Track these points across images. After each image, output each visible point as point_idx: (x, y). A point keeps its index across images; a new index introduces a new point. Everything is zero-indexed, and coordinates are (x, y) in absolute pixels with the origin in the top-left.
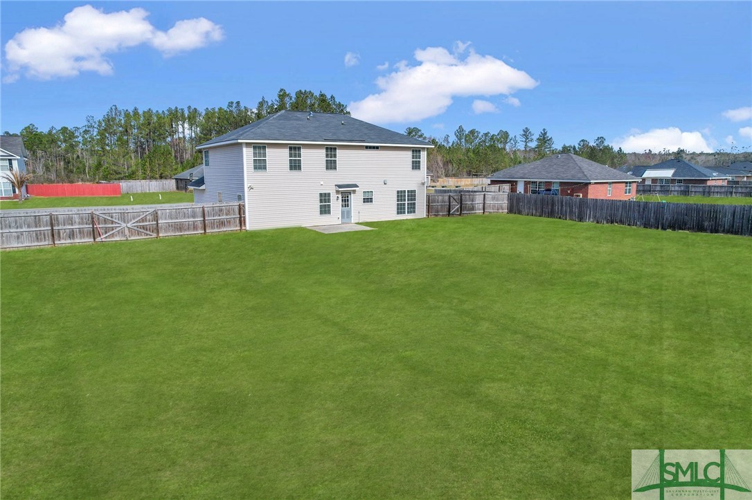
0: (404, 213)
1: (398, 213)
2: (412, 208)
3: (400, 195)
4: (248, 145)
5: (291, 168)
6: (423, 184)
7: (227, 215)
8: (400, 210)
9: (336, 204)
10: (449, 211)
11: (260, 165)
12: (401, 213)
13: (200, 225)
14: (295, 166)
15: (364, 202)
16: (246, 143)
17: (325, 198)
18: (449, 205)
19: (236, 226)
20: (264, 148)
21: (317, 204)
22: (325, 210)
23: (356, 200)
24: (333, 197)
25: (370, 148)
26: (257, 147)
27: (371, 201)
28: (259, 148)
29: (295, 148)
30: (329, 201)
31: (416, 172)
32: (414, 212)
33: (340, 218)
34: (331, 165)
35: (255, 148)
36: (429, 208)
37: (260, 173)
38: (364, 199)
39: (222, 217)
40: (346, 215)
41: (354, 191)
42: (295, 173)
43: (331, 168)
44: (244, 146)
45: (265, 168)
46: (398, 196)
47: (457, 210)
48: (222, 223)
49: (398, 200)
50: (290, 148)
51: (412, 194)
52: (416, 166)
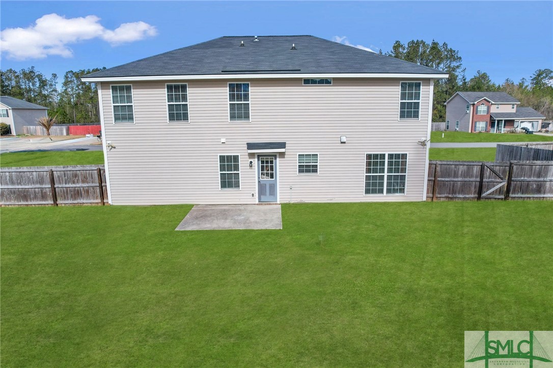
0: (381, 191)
1: (367, 192)
2: (397, 185)
3: (374, 162)
4: (104, 85)
5: (172, 117)
6: (423, 144)
7: (83, 182)
8: (373, 186)
9: (249, 174)
10: (480, 192)
11: (124, 114)
12: (374, 192)
13: (50, 194)
14: (178, 114)
15: (300, 171)
16: (102, 83)
17: (229, 163)
18: (481, 182)
19: (97, 198)
20: (128, 89)
21: (216, 173)
22: (229, 181)
23: (285, 168)
24: (243, 162)
25: (307, 81)
26: (117, 88)
27: (316, 171)
28: (122, 89)
29: (177, 88)
30: (237, 168)
31: (410, 122)
32: (402, 191)
33: (257, 195)
34: (240, 112)
35: (114, 89)
36: (435, 186)
37: (125, 125)
38: (300, 166)
39: (78, 185)
40: (266, 191)
41: (282, 155)
42: (178, 125)
43: (240, 117)
44: (99, 87)
45: (131, 118)
46: (369, 164)
47: (500, 191)
48: (77, 194)
49: (368, 171)
50: (170, 88)
51: (399, 161)
52: (409, 111)
